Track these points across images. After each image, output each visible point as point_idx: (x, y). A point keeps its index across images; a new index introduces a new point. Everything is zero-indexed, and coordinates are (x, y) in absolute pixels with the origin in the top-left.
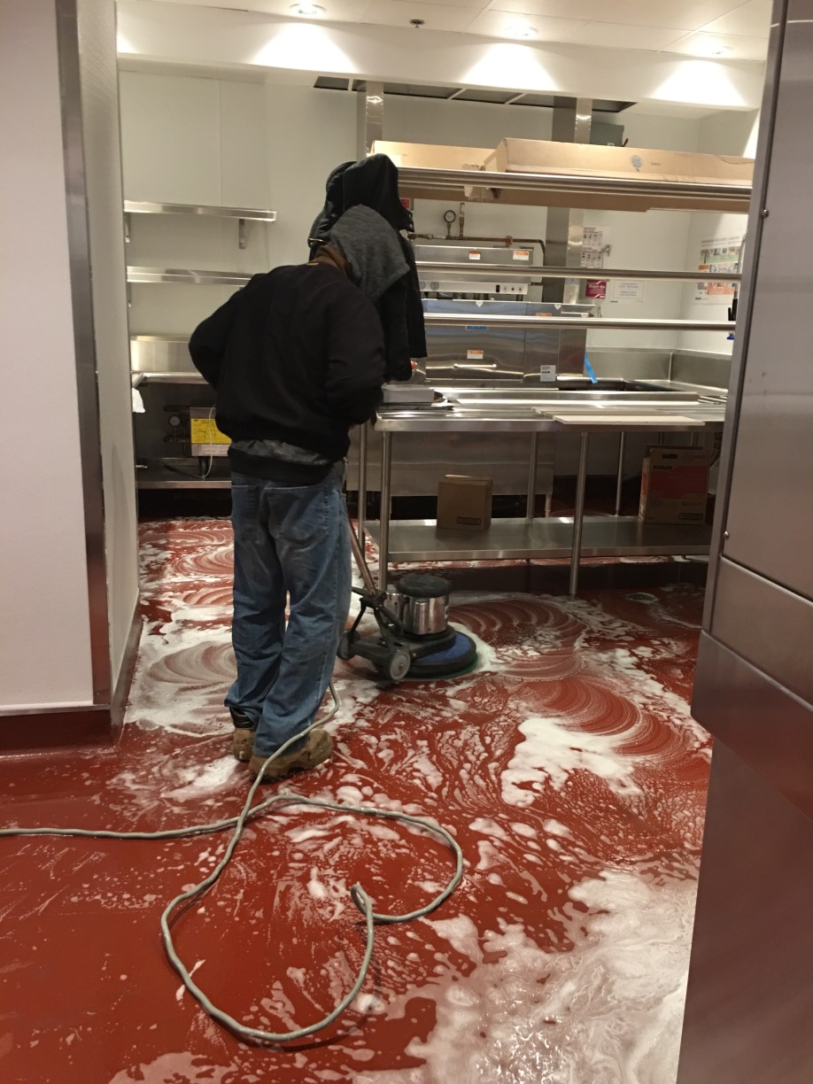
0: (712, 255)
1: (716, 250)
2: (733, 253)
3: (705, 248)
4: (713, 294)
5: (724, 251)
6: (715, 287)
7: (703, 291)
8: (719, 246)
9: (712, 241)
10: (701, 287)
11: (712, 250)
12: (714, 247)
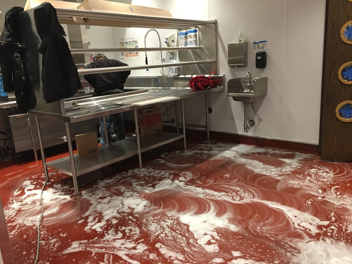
0: (125, 44)
1: (126, 42)
2: (134, 43)
3: (121, 42)
4: (129, 57)
5: (130, 42)
6: (129, 54)
7: (124, 56)
8: (128, 41)
9: (124, 39)
10: (123, 55)
11: (125, 42)
12: (125, 41)
